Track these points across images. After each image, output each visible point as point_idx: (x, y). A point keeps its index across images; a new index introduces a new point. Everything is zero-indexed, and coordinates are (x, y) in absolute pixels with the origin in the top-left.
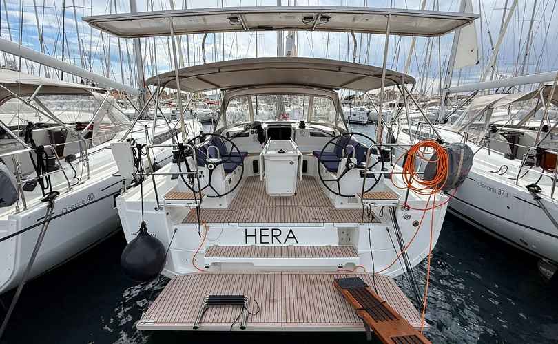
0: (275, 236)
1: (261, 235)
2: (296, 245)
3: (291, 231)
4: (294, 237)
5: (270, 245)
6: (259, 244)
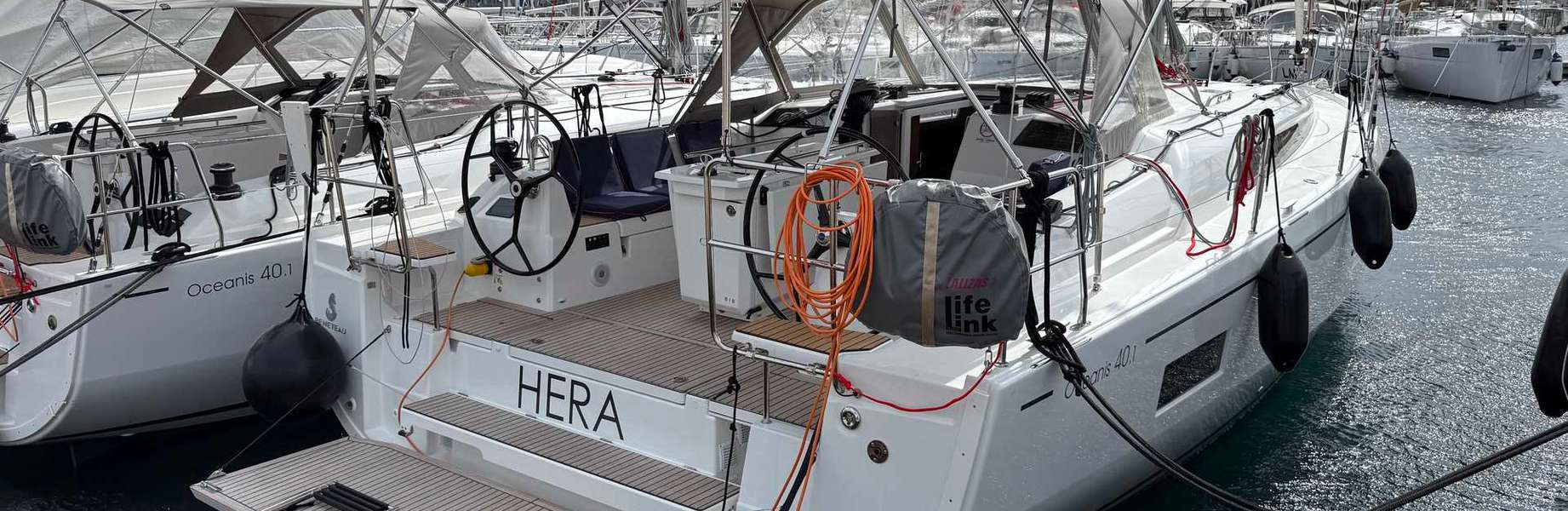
0: (578, 404)
1: (550, 394)
2: (618, 443)
3: (610, 397)
4: (616, 420)
5: (563, 425)
6: (542, 418)
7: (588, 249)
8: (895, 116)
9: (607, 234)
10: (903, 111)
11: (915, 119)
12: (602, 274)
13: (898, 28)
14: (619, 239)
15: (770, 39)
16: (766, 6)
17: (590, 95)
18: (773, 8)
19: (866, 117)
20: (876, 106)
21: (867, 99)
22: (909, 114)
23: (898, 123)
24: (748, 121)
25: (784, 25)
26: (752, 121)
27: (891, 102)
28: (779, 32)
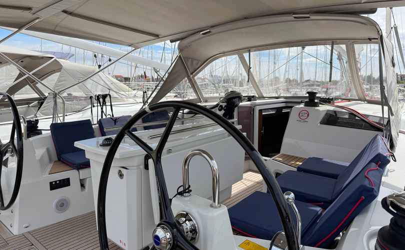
7: (51, 190)
8: (251, 109)
9: (69, 179)
10: (254, 107)
11: (260, 111)
12: (62, 205)
13: (251, 69)
14: (79, 180)
15: (192, 74)
16: (189, 58)
17: (106, 99)
18: (193, 59)
19: (236, 109)
20: (241, 104)
21: (236, 100)
22: (257, 109)
23: (252, 113)
24: (182, 112)
25: (199, 68)
26: (183, 112)
27: (249, 103)
28: (196, 71)
